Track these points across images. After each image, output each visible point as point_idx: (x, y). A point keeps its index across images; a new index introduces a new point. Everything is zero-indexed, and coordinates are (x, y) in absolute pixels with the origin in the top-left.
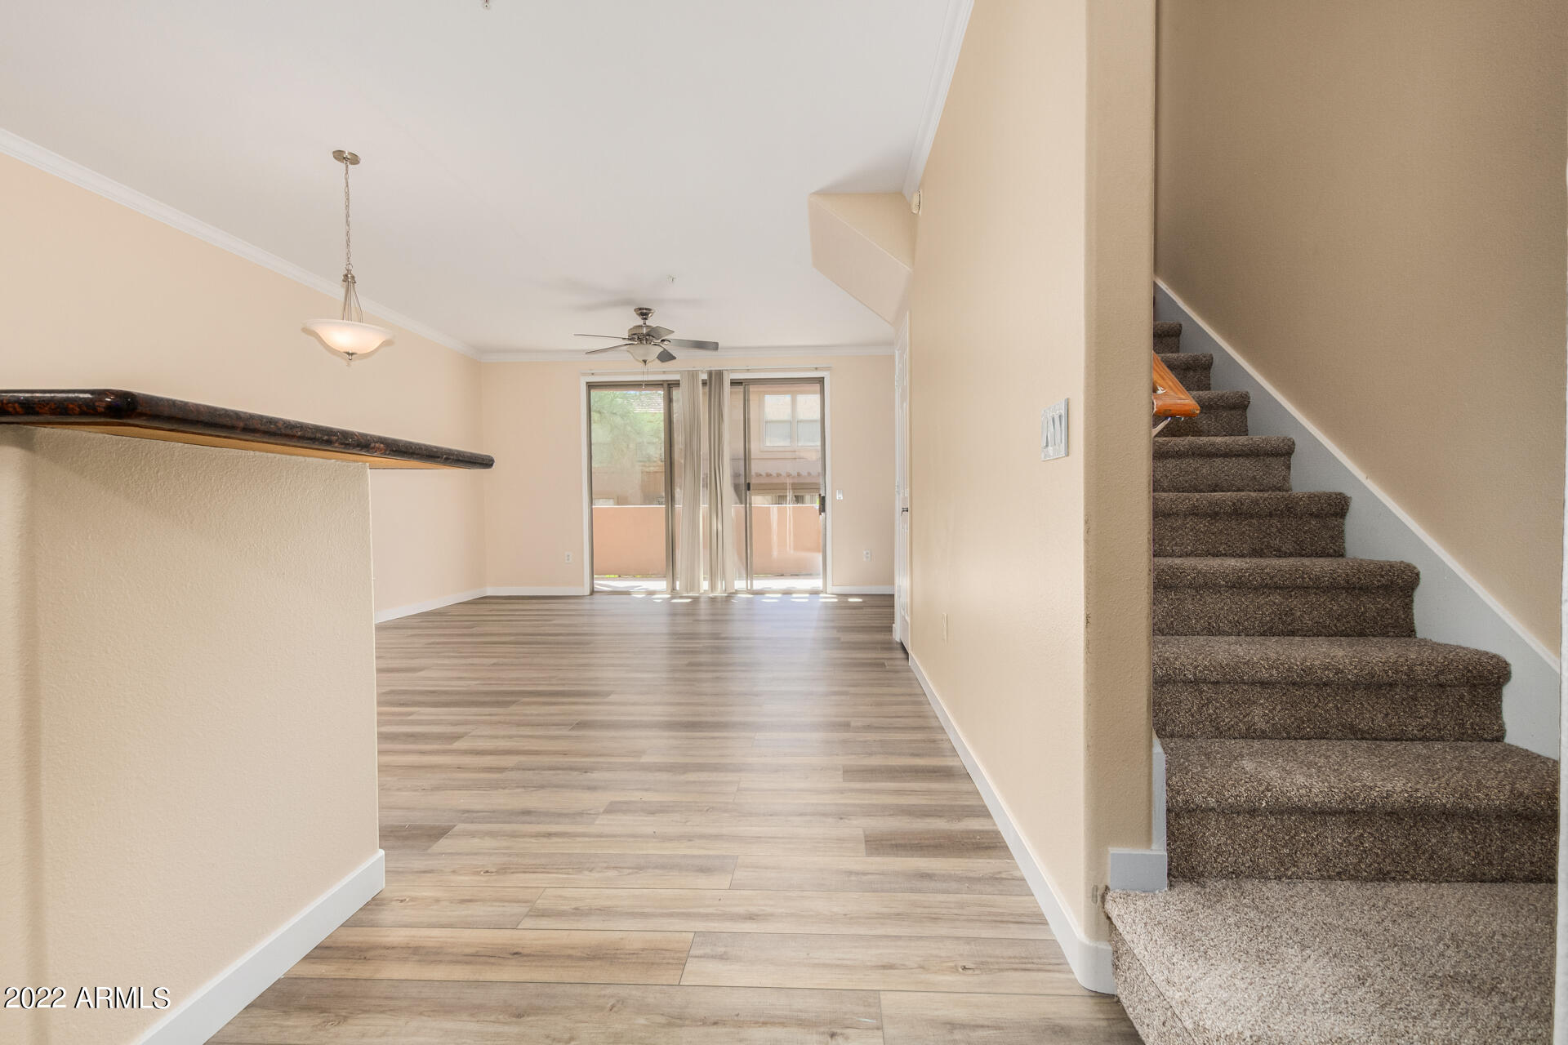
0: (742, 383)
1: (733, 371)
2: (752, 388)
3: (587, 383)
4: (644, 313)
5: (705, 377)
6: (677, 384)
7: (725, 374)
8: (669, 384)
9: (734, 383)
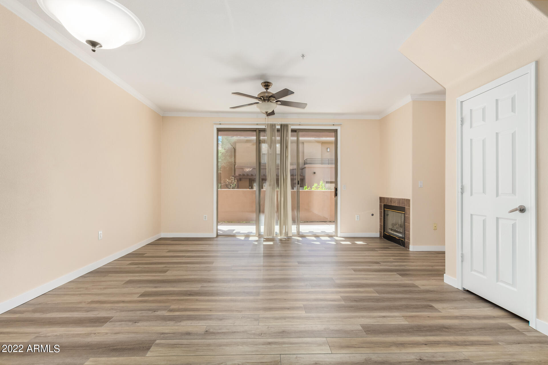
0: (296, 131)
1: (293, 125)
2: (300, 133)
3: (217, 128)
4: (267, 85)
5: (278, 127)
6: (264, 130)
7: (289, 126)
8: (259, 130)
9: (293, 131)
